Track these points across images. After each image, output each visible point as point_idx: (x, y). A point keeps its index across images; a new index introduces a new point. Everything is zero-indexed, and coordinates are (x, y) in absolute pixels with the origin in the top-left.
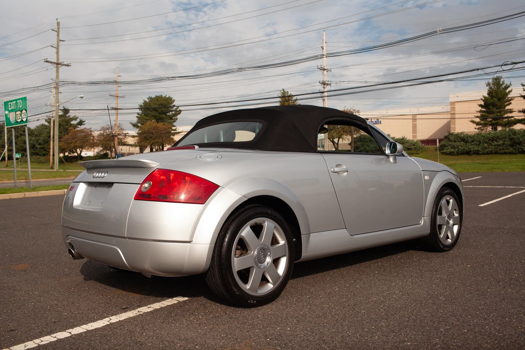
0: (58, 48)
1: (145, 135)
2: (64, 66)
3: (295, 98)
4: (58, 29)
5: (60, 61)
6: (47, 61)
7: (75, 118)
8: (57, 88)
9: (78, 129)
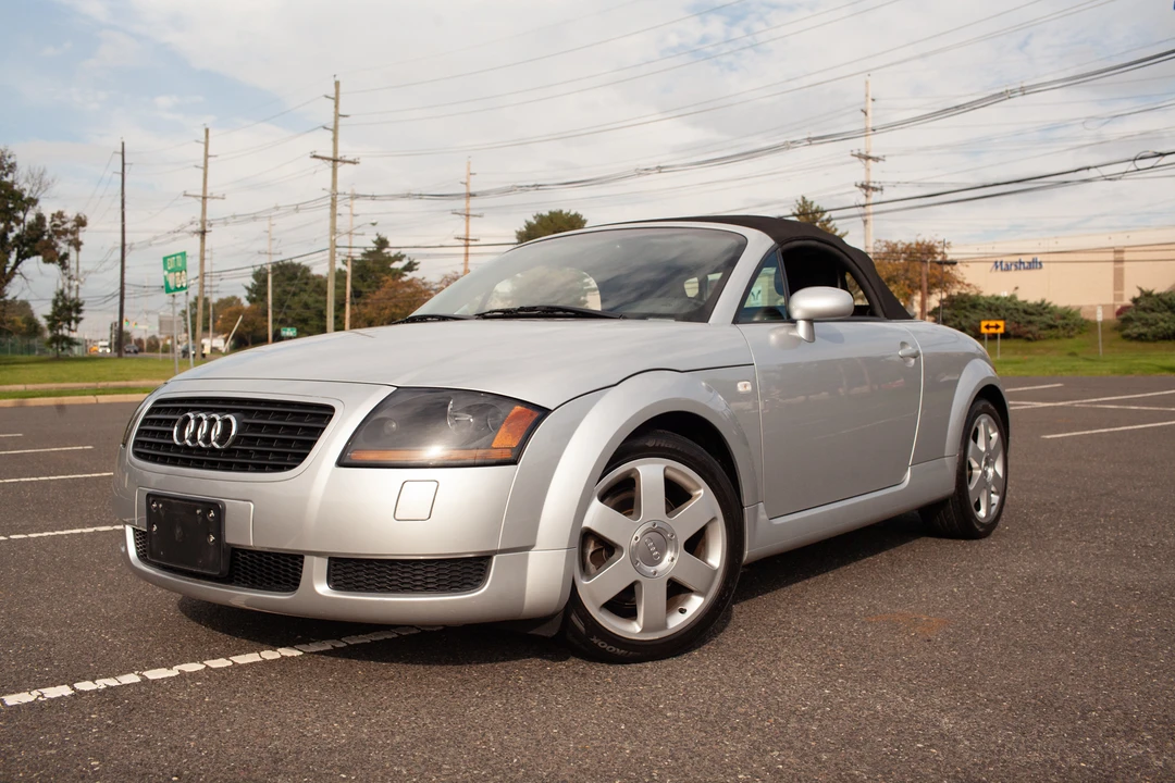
0: (335, 130)
2: (347, 165)
3: (826, 216)
4: (337, 93)
5: (339, 155)
6: (315, 157)
7: (399, 258)
8: (333, 206)
9: (404, 279)
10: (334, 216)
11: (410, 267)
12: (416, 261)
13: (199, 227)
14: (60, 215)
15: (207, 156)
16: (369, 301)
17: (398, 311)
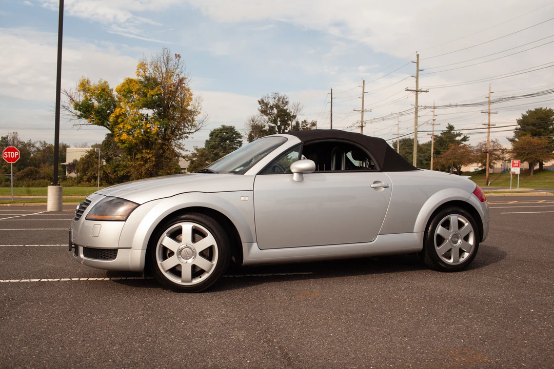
0: (417, 77)
1: (518, 151)
4: (418, 60)
5: (419, 89)
6: (407, 90)
7: (459, 135)
8: (416, 113)
9: (462, 145)
10: (416, 117)
11: (465, 139)
12: (467, 136)
13: (360, 124)
14: (305, 122)
15: (364, 92)
16: (442, 156)
17: (456, 161)
